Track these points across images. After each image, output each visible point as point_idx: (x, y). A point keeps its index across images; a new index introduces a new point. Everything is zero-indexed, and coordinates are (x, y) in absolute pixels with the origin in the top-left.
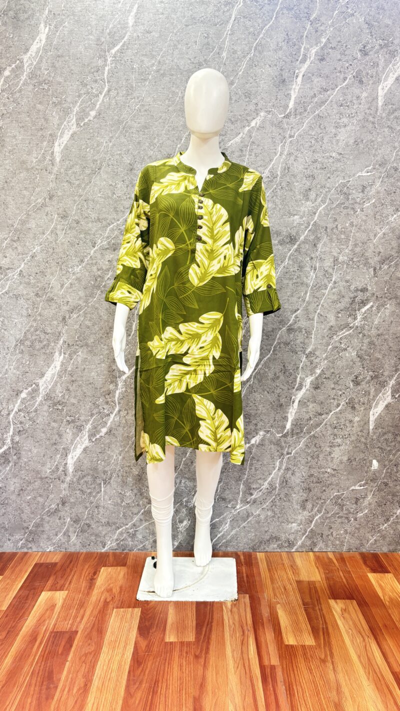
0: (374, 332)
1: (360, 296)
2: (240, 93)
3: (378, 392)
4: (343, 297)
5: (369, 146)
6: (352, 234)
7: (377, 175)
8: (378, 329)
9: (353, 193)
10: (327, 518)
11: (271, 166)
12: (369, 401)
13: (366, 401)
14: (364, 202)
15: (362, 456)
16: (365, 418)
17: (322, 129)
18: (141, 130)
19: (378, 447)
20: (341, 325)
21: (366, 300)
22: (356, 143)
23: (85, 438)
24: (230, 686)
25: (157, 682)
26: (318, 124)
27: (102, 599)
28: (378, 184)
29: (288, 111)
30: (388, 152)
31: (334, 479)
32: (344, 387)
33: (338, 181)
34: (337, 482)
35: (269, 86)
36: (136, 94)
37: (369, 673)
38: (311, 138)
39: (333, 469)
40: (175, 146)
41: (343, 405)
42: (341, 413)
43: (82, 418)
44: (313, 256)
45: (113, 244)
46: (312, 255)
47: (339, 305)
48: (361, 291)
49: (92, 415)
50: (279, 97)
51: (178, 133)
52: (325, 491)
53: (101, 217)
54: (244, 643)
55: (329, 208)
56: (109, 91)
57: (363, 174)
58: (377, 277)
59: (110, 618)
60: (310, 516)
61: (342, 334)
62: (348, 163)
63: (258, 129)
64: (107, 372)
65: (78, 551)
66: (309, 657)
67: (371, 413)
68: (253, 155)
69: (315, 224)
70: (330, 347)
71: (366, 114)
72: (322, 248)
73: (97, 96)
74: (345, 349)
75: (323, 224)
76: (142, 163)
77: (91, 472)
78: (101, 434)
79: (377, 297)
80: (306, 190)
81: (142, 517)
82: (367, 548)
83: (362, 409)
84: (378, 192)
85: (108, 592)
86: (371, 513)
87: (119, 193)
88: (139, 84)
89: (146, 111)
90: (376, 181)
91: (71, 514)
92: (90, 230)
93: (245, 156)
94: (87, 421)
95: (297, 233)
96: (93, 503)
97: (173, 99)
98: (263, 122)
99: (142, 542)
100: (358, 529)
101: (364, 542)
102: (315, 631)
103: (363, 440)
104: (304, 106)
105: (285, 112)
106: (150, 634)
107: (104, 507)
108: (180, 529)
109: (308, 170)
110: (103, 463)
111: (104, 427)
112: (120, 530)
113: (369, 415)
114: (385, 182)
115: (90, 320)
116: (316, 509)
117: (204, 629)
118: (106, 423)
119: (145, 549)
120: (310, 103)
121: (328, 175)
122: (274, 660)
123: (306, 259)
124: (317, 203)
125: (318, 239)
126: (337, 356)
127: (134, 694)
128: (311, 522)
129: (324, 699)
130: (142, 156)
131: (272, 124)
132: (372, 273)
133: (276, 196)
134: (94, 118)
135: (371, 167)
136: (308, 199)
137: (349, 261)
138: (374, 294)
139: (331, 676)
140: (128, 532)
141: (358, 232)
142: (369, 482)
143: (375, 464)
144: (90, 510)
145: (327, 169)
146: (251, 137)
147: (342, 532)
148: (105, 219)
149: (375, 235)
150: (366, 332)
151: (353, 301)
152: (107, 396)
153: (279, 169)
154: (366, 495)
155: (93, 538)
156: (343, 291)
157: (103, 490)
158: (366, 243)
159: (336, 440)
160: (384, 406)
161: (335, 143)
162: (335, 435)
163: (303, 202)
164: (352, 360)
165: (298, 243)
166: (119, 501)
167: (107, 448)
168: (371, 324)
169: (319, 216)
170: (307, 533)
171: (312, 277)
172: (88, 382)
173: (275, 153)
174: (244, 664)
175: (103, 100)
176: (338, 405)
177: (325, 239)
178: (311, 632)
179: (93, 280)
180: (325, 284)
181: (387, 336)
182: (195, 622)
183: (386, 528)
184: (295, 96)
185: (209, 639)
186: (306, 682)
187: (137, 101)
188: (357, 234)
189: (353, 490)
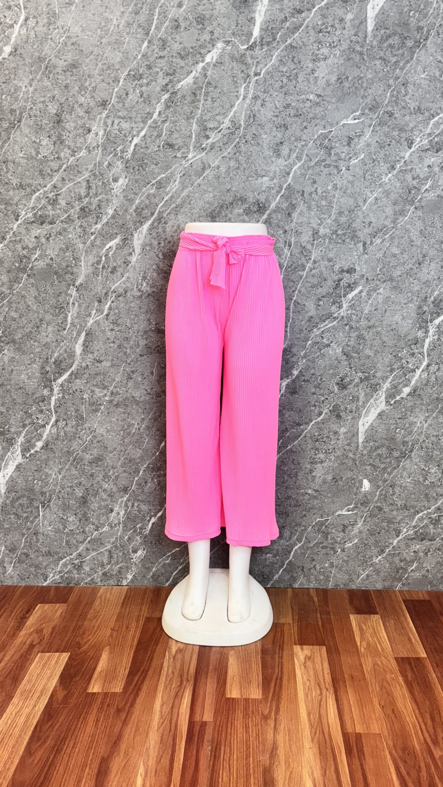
0: (363, 323)
1: (347, 278)
2: (191, 17)
3: (368, 397)
4: (325, 280)
5: (356, 85)
6: (336, 200)
7: (368, 122)
8: (368, 319)
9: (336, 147)
10: (308, 548)
11: (232, 114)
12: (357, 409)
13: (354, 409)
14: (350, 158)
15: (349, 474)
16: (353, 429)
17: (295, 64)
18: (68, 70)
19: (370, 464)
20: (323, 315)
21: (353, 284)
22: (340, 81)
23: (17, 453)
24: (148, 744)
25: (65, 739)
26: (290, 56)
27: (28, 642)
28: (368, 135)
29: (252, 40)
30: (380, 92)
31: (316, 502)
32: (326, 391)
33: (317, 132)
34: (320, 505)
35: (227, 8)
36: (59, 23)
37: (315, 734)
38: (282, 76)
39: (314, 490)
40: (111, 91)
41: (326, 414)
42: (323, 423)
43: (13, 430)
44: (287, 228)
45: (40, 216)
46: (285, 227)
47: (320, 290)
48: (348, 272)
49: (24, 426)
50: (240, 22)
51: (115, 72)
52: (305, 515)
53: (24, 183)
54: (178, 696)
55: (306, 166)
56: (26, 20)
57: (349, 122)
58: (367, 254)
59: (31, 664)
60: (288, 546)
61: (324, 326)
62: (330, 107)
63: (214, 65)
64: (39, 375)
65: (16, 584)
66: (250, 713)
67: (361, 423)
68: (209, 99)
69: (289, 187)
70: (310, 342)
71: (351, 41)
72: (298, 218)
73: (12, 26)
74: (328, 345)
75: (298, 187)
76: (71, 112)
77: (26, 493)
78: (36, 449)
79: (367, 279)
80: (277, 144)
81: (88, 546)
82: (358, 584)
83: (349, 418)
84: (368, 145)
85: (37, 633)
86: (362, 543)
87: (44, 152)
88: (64, 10)
89: (73, 44)
90: (365, 130)
91: (5, 541)
92: (12, 199)
93: (199, 101)
94: (19, 433)
95: (267, 200)
96: (30, 529)
97: (106, 28)
98: (221, 56)
99: (89, 575)
100: (347, 562)
101: (354, 577)
102: (266, 682)
103: (351, 455)
104: (272, 33)
105: (248, 42)
106: (72, 683)
107: (43, 535)
108: (134, 560)
109: (279, 119)
110: (40, 482)
111: (39, 440)
112: (64, 560)
113: (358, 425)
114: (377, 131)
115: (16, 311)
116: (295, 537)
117: (136, 678)
118: (41, 436)
119: (93, 582)
120: (280, 29)
121: (305, 124)
122: (208, 716)
123: (279, 233)
124: (291, 161)
125: (293, 207)
126: (318, 354)
127: (34, 753)
128: (290, 553)
129: (253, 763)
130: (71, 103)
131: (233, 58)
132: (361, 249)
133: (240, 152)
134: (9, 55)
135: (359, 112)
136: (279, 156)
137: (332, 235)
138: (363, 276)
139: (270, 736)
140: (73, 564)
141: (342, 196)
142: (359, 505)
143: (366, 485)
144: (27, 538)
145: (302, 117)
146: (205, 76)
147: (327, 565)
148: (30, 185)
149: (365, 201)
150: (353, 324)
151: (338, 285)
152: (41, 404)
153: (243, 117)
154: (356, 521)
155: (33, 569)
156: (325, 272)
157: (41, 514)
158: (354, 210)
159: (318, 456)
160: (376, 415)
161: (312, 82)
162: (317, 449)
163: (274, 159)
164: (337, 359)
165: (268, 212)
166: (61, 527)
167: (44, 466)
168: (359, 313)
169: (294, 177)
170: (285, 566)
171: (287, 255)
172: (17, 387)
173: (237, 96)
174: (171, 720)
175: (19, 32)
176: (320, 414)
177: (302, 207)
178: (261, 683)
179: (17, 262)
180: (302, 264)
181: (380, 329)
182: (127, 671)
183: (380, 561)
184: (262, 20)
185: (139, 689)
186: (237, 742)
187: (61, 31)
188: (341, 200)
189: (339, 515)
